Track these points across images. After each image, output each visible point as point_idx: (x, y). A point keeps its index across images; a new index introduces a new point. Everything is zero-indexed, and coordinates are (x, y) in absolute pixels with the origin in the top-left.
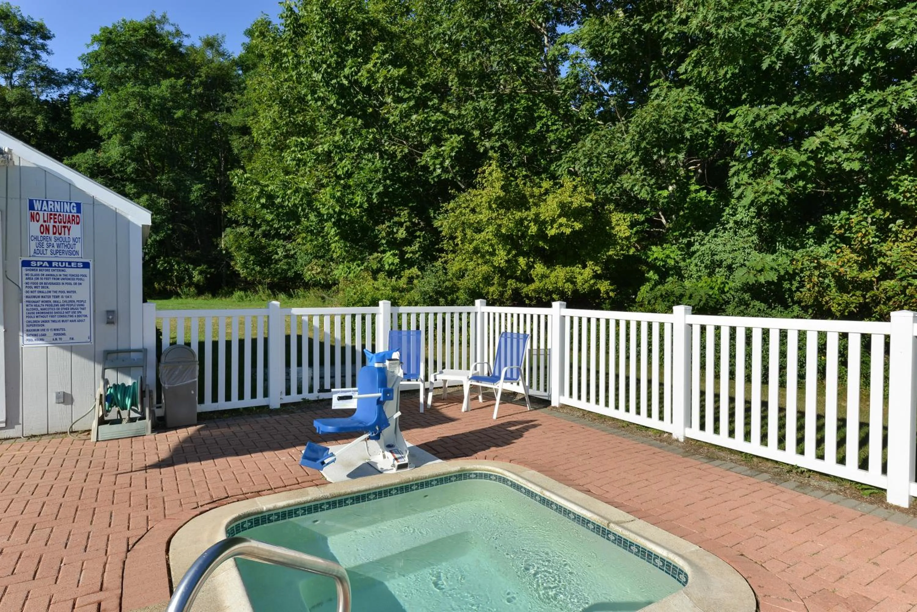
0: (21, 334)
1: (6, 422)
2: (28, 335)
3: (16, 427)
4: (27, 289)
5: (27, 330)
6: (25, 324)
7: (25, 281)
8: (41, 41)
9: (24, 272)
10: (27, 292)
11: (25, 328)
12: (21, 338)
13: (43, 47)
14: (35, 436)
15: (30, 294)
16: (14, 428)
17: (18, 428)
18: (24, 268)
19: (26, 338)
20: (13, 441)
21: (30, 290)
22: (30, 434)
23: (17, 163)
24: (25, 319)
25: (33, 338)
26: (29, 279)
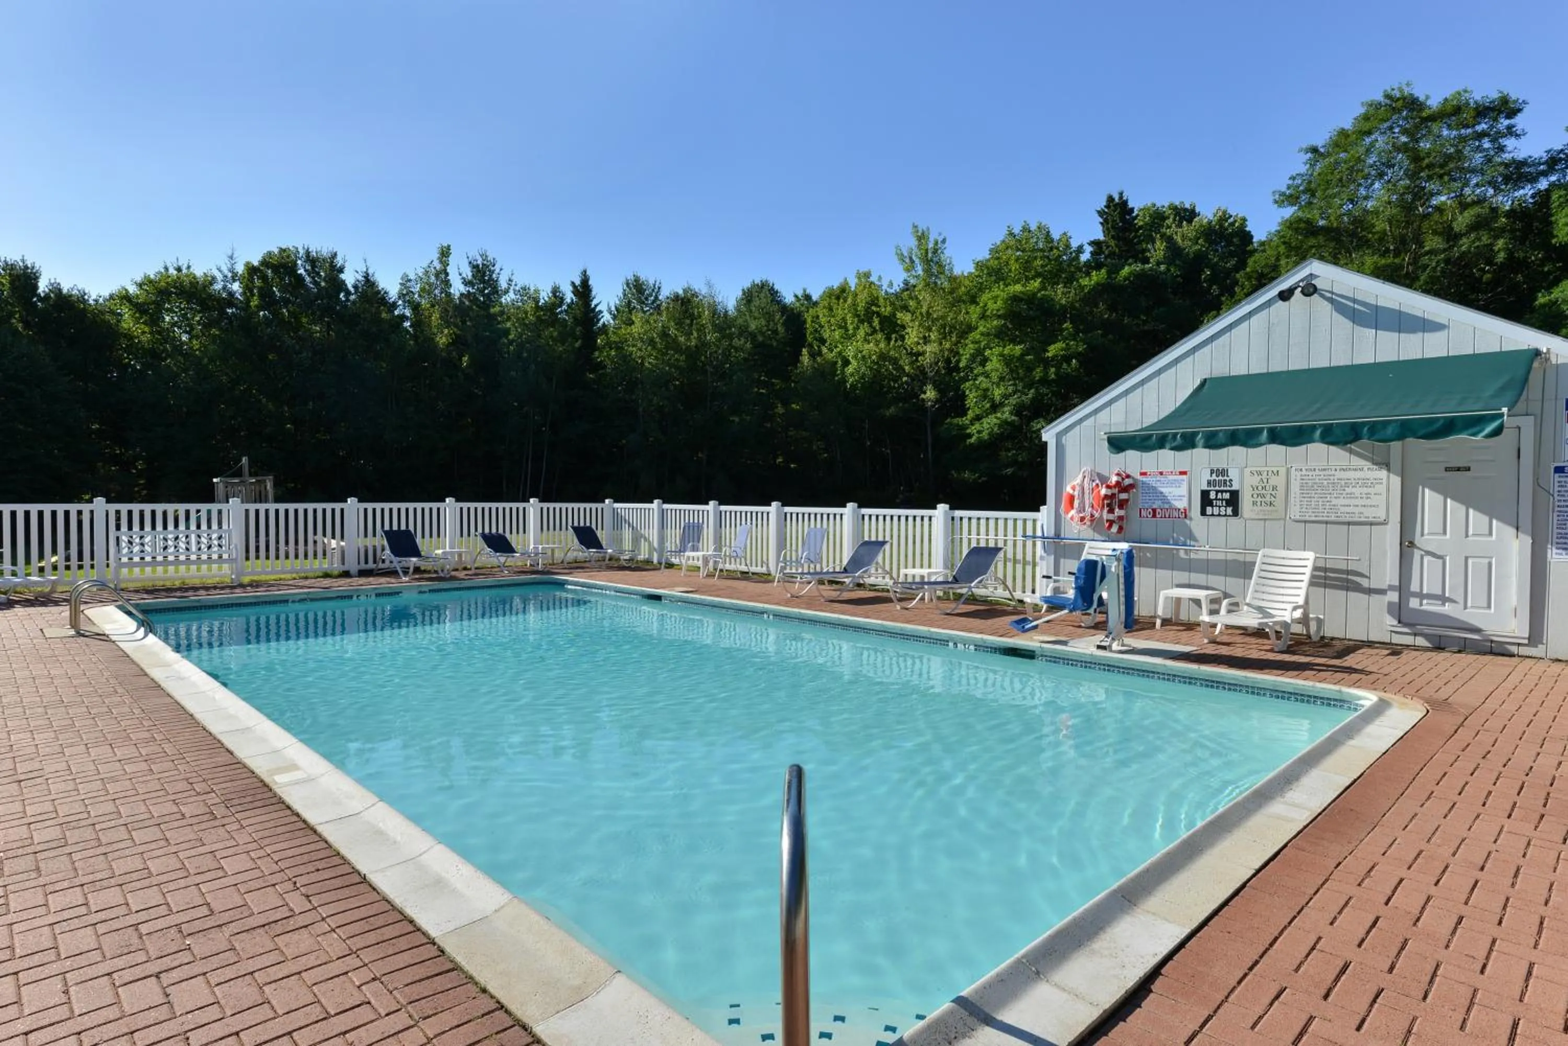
0: (1549, 546)
1: (1529, 639)
2: (1557, 548)
3: (1540, 646)
4: (1560, 498)
5: (1557, 543)
6: (1555, 536)
7: (1557, 489)
8: (1507, 122)
9: (1557, 479)
10: (1559, 501)
11: (1555, 540)
12: (1549, 551)
13: (1511, 131)
14: (1560, 661)
15: (1562, 503)
16: (1537, 647)
17: (1541, 647)
18: (1557, 475)
19: (1555, 551)
20: (1534, 661)
21: (1563, 498)
22: (1555, 657)
23: (1554, 362)
24: (1556, 531)
25: (1564, 552)
26: (1562, 486)
